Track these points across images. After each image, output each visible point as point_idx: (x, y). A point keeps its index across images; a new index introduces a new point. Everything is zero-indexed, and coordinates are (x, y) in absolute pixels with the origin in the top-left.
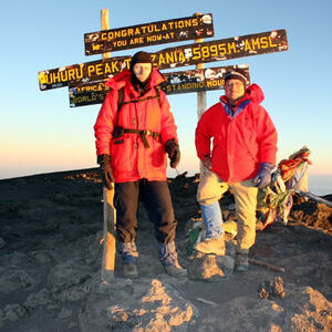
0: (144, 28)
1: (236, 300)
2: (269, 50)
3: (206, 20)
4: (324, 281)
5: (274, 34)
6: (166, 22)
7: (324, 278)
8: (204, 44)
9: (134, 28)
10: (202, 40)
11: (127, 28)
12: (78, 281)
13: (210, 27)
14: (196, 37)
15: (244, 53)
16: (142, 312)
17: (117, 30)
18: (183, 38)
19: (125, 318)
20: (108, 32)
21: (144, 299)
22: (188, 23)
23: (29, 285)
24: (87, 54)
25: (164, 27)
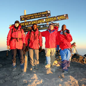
0: (34, 14)
1: (53, 79)
2: (64, 19)
3: (49, 12)
4: (76, 75)
5: (65, 15)
6: (39, 13)
7: (76, 74)
8: (48, 18)
9: (32, 14)
10: (48, 17)
11: (30, 15)
12: (17, 74)
13: (50, 14)
14: (46, 16)
15: (58, 20)
16: (30, 81)
17: (28, 15)
18: (43, 17)
19: (26, 82)
20: (26, 15)
21: (31, 78)
22: (44, 13)
23: (7, 75)
24: (21, 21)
25: (39, 14)
